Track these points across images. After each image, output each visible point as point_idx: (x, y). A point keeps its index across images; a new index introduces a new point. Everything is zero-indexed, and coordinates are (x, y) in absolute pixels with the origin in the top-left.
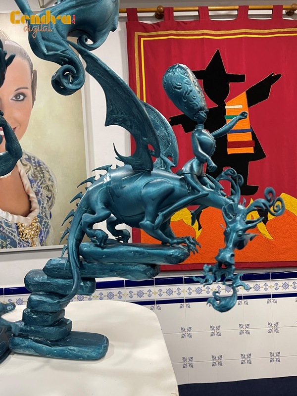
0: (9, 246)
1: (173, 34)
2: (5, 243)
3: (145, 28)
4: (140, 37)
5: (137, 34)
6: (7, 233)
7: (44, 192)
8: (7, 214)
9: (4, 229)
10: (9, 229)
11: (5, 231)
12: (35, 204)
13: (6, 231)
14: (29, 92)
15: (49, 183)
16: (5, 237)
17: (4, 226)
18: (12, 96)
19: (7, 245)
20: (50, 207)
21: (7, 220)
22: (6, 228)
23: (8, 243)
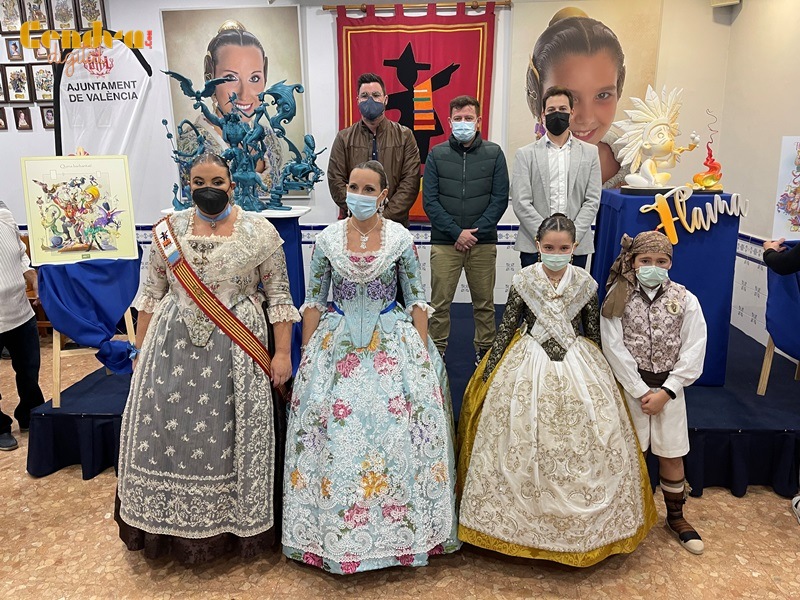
1: (374, 29)
3: (352, 22)
4: (347, 30)
5: (345, 28)
7: (274, 155)
12: (268, 164)
14: (262, 75)
15: (278, 148)
18: (249, 78)
20: (279, 167)
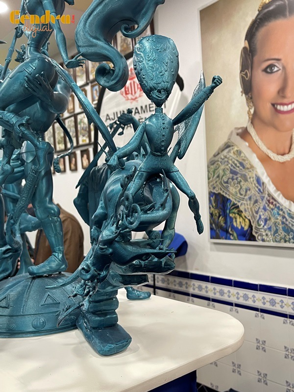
0: (292, 240)
2: (288, 237)
6: (290, 225)
8: (290, 203)
9: (287, 220)
10: (292, 221)
11: (287, 223)
13: (289, 223)
16: (288, 229)
17: (287, 217)
19: (290, 239)
21: (290, 211)
22: (289, 219)
23: (291, 237)
